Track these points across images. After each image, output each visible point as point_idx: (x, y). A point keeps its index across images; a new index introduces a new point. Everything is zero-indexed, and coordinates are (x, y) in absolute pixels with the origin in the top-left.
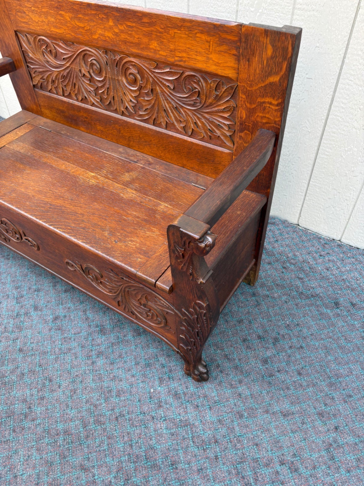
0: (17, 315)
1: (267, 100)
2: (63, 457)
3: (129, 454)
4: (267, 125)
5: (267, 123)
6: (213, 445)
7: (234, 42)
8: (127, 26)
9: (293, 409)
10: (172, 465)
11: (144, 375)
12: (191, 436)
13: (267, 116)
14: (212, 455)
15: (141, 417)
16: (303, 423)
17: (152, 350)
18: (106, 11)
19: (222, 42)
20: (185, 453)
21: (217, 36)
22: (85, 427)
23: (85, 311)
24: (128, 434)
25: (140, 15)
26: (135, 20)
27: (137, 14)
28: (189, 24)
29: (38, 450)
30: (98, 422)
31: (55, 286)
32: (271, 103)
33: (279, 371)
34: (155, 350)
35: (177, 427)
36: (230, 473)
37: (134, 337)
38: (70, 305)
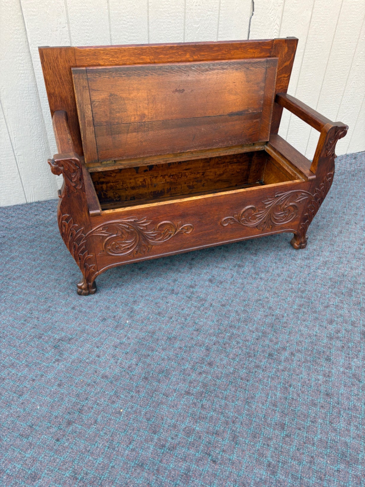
0: (189, 298)
1: (283, 75)
2: (315, 312)
3: (329, 288)
4: (281, 90)
5: (282, 88)
6: (342, 260)
7: (269, 49)
8: (200, 55)
9: (339, 229)
10: (344, 276)
11: (286, 264)
12: (332, 264)
13: (282, 85)
14: (346, 262)
15: (311, 275)
16: (348, 230)
17: (272, 254)
18: (186, 48)
19: (262, 51)
20: (340, 269)
21: (260, 48)
22: (302, 297)
23: (217, 267)
24: (317, 284)
25: (212, 46)
26: (208, 50)
27: (210, 46)
28: (244, 45)
29: (304, 321)
30: (303, 292)
31: (180, 271)
32: (284, 77)
33: (318, 223)
34: (273, 253)
35: (325, 266)
36: (358, 261)
37: (256, 257)
38: (205, 271)
